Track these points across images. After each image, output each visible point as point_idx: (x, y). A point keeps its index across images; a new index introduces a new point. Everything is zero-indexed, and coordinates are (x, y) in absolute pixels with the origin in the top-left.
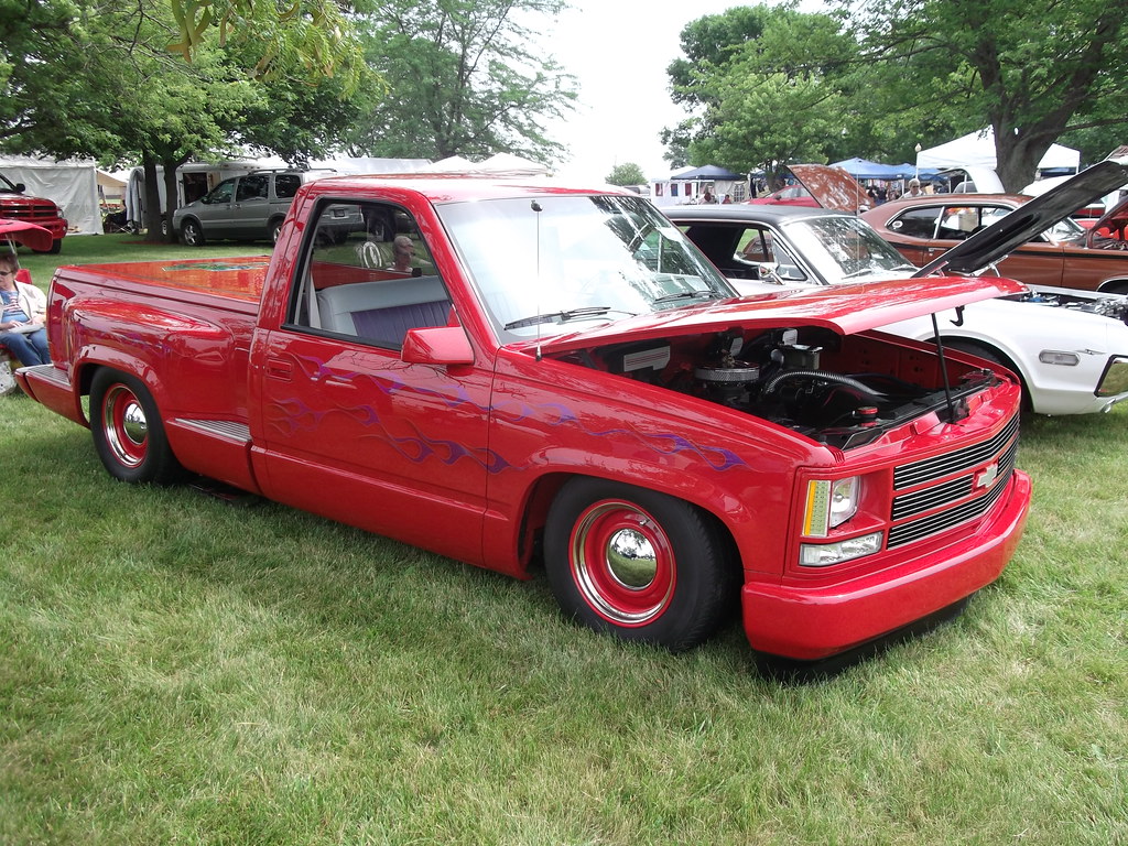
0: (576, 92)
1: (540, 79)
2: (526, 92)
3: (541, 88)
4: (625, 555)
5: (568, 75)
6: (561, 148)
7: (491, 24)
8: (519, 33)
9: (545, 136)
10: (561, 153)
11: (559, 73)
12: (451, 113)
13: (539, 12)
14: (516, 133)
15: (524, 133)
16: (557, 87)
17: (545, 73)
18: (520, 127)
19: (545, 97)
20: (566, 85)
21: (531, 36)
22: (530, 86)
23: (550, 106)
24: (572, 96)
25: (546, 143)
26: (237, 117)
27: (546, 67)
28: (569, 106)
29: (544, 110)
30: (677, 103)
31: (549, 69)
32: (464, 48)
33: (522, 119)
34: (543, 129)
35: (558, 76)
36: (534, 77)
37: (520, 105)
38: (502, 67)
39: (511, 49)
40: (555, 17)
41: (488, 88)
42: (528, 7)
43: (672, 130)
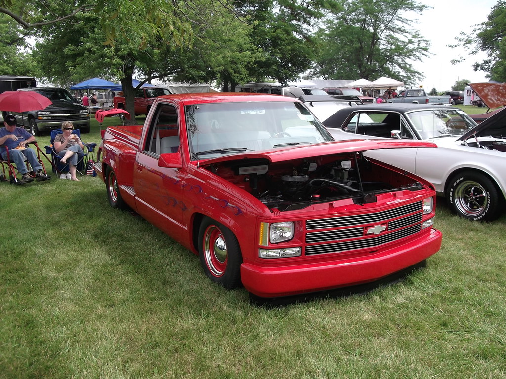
0: (428, 48)
1: (410, 42)
2: (403, 49)
3: (410, 47)
4: (220, 248)
5: (424, 40)
6: (419, 74)
7: (389, 18)
8: (402, 21)
9: (412, 69)
10: (419, 76)
11: (419, 39)
12: (368, 59)
13: (412, 11)
14: (397, 67)
15: (401, 67)
16: (418, 46)
17: (413, 40)
18: (399, 65)
19: (411, 51)
20: (422, 45)
21: (408, 22)
22: (405, 46)
23: (414, 55)
24: (426, 50)
25: (412, 72)
26: (254, 64)
27: (414, 37)
28: (423, 54)
29: (411, 57)
30: (483, 50)
31: (415, 38)
32: (375, 30)
33: (400, 61)
34: (410, 65)
35: (419, 41)
36: (407, 41)
37: (400, 54)
38: (392, 37)
39: (397, 29)
40: (420, 13)
41: (386, 47)
42: (407, 9)
43: (480, 64)
